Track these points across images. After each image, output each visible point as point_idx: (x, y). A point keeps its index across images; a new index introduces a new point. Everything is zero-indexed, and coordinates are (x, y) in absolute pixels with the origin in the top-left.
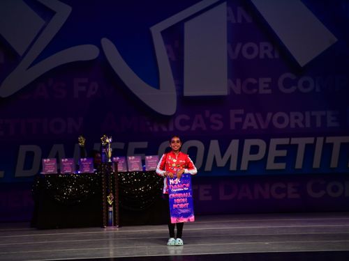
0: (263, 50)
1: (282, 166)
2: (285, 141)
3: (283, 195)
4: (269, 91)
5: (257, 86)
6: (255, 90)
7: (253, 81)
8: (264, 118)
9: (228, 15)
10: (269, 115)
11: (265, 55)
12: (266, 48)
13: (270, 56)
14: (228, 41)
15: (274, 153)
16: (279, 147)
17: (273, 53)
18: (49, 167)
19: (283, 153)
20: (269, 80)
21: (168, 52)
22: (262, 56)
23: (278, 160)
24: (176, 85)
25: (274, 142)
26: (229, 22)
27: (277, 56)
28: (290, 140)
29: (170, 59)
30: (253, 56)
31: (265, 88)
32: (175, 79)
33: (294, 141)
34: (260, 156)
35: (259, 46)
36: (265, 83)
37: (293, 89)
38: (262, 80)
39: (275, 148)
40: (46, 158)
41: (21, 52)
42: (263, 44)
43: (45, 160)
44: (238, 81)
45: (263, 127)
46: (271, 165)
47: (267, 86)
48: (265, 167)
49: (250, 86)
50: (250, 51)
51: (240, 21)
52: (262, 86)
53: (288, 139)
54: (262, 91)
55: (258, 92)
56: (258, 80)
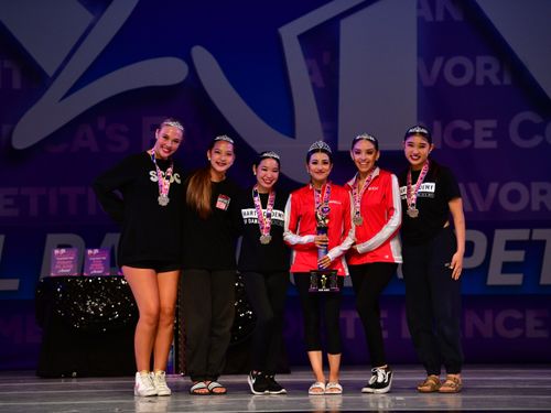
0: (482, 70)
1: (516, 279)
2: (521, 234)
3: (517, 333)
4: (493, 144)
5: (470, 134)
6: (467, 142)
7: (463, 125)
8: (484, 193)
9: (419, 7)
10: (493, 187)
11: (487, 79)
12: (488, 67)
13: (495, 81)
14: (419, 54)
15: (500, 255)
16: (510, 245)
17: (500, 75)
19: (518, 256)
20: (492, 123)
21: (310, 73)
22: (480, 81)
23: (508, 268)
24: (325, 131)
25: (502, 236)
26: (420, 20)
27: (507, 81)
28: (531, 234)
29: (314, 85)
30: (465, 80)
31: (485, 139)
32: (322, 121)
33: (538, 234)
34: (477, 260)
35: (474, 63)
36: (485, 129)
37: (536, 141)
38: (479, 124)
39: (503, 246)
42: (481, 60)
44: (437, 125)
45: (481, 208)
46: (495, 277)
47: (489, 134)
48: (486, 281)
49: (458, 135)
50: (459, 71)
51: (440, 17)
52: (479, 134)
53: (528, 231)
54: (480, 144)
55: (473, 144)
56: (473, 126)
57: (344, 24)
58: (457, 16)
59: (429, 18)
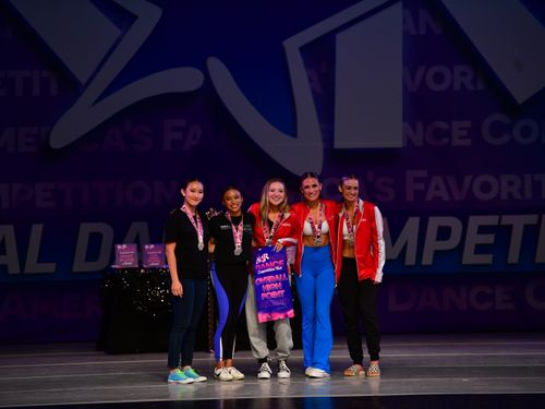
0: (459, 77)
1: (487, 259)
2: (492, 220)
3: (487, 305)
4: (468, 142)
5: (448, 133)
6: (446, 140)
7: (443, 125)
8: (460, 184)
9: (404, 22)
10: (468, 179)
11: (463, 85)
13: (470, 87)
14: (405, 64)
15: (474, 238)
16: (482, 230)
17: (474, 82)
18: (126, 257)
19: (489, 239)
20: (467, 124)
21: (310, 80)
22: (457, 87)
23: (480, 249)
24: (323, 131)
25: (475, 221)
26: (405, 33)
27: (480, 86)
28: (500, 221)
29: (313, 92)
30: (443, 87)
31: (461, 138)
32: (320, 122)
33: (507, 220)
34: (451, 243)
35: (452, 71)
36: (461, 129)
37: (506, 138)
38: (456, 124)
39: (476, 231)
40: (121, 243)
41: (82, 78)
42: (458, 69)
43: (119, 247)
44: (420, 126)
45: (457, 198)
46: (470, 258)
47: (464, 133)
48: (461, 261)
49: (438, 134)
50: (439, 78)
51: (423, 31)
52: (456, 133)
53: (497, 217)
54: (456, 142)
55: (450, 142)
56: (450, 125)
57: (340, 37)
58: (437, 30)
59: (413, 32)
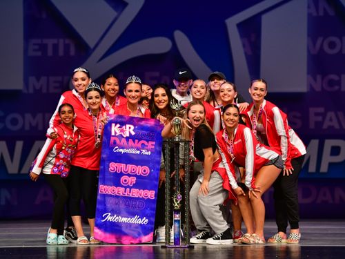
5: (339, 83)
6: (337, 88)
7: (334, 77)
9: (309, 7)
14: (309, 35)
21: (244, 46)
26: (309, 15)
29: (246, 54)
30: (335, 51)
32: (250, 75)
41: (92, 45)
44: (319, 78)
49: (331, 83)
50: (332, 45)
51: (321, 13)
54: (344, 89)
55: (340, 89)
56: (340, 77)
57: (265, 18)
58: (331, 13)
59: (315, 14)
